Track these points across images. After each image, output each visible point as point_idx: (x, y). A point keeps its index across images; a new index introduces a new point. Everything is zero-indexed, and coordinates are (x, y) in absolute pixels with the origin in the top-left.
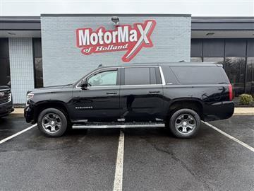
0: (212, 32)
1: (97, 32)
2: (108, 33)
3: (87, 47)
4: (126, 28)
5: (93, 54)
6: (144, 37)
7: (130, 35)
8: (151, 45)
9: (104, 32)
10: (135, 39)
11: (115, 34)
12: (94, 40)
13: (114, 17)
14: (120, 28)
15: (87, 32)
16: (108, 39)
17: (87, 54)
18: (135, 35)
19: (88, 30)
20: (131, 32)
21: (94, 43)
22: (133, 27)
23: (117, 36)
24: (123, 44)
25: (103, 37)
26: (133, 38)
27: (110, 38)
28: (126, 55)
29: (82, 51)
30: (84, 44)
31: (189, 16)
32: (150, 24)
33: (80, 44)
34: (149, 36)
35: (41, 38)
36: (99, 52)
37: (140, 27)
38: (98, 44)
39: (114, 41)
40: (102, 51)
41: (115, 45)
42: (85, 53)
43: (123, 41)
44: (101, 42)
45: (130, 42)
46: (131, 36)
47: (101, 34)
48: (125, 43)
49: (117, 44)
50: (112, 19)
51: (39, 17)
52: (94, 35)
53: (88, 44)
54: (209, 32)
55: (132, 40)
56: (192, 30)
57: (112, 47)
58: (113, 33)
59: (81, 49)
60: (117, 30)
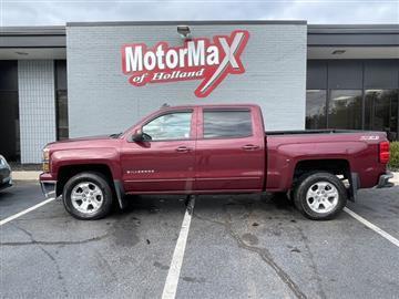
0: (341, 49)
2: (172, 52)
3: (138, 73)
4: (201, 44)
5: (148, 85)
6: (230, 59)
7: (207, 54)
8: (241, 70)
10: (216, 61)
11: (183, 52)
12: (150, 63)
13: (181, 26)
15: (139, 50)
16: (172, 61)
17: (140, 85)
18: (216, 54)
19: (140, 48)
20: (209, 50)
21: (150, 68)
22: (212, 42)
23: (186, 57)
24: (196, 69)
25: (164, 58)
26: (213, 59)
27: (175, 59)
28: (201, 87)
29: (131, 81)
30: (134, 69)
31: (304, 23)
32: (239, 36)
33: (128, 69)
34: (237, 56)
35: (65, 61)
36: (157, 81)
37: (223, 42)
38: (157, 69)
39: (182, 65)
40: (162, 81)
41: (183, 70)
42: (135, 84)
43: (196, 64)
44: (162, 66)
45: (206, 66)
46: (209, 57)
48: (200, 67)
49: (187, 69)
50: (178, 29)
51: (63, 28)
52: (150, 54)
53: (141, 69)
54: (337, 49)
55: (210, 63)
56: (308, 45)
57: (178, 74)
58: (181, 51)
59: (129, 77)
60: (186, 47)
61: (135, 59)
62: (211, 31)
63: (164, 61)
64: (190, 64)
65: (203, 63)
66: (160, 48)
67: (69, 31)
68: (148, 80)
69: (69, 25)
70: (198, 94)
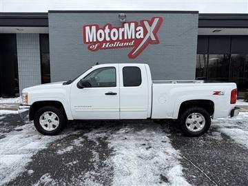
0: (218, 29)
1: (104, 29)
2: (115, 30)
3: (94, 43)
4: (133, 25)
5: (99, 50)
6: (150, 34)
7: (136, 32)
8: (157, 42)
11: (121, 30)
12: (101, 37)
13: (121, 14)
14: (126, 25)
15: (94, 28)
16: (114, 36)
18: (142, 32)
20: (138, 29)
21: (101, 40)
22: (139, 24)
23: (123, 33)
25: (109, 34)
26: (140, 35)
27: (116, 34)
28: (132, 52)
29: (89, 48)
30: (91, 41)
31: (197, 12)
33: (87, 41)
34: (155, 32)
38: (105, 41)
39: (121, 38)
40: (109, 48)
41: (121, 41)
42: (91, 50)
43: (130, 38)
44: (108, 39)
45: (136, 39)
47: (107, 30)
48: (131, 40)
49: (123, 41)
50: (119, 16)
51: (46, 14)
52: (100, 31)
53: (95, 40)
54: (215, 29)
55: (138, 37)
56: (199, 27)
57: (118, 44)
58: (120, 29)
59: (88, 45)
60: (123, 27)
61: (91, 34)
62: (139, 18)
63: (110, 36)
64: (126, 38)
65: (133, 37)
66: (107, 27)
67: (50, 16)
68: (100, 47)
69: (50, 12)
70: (130, 56)
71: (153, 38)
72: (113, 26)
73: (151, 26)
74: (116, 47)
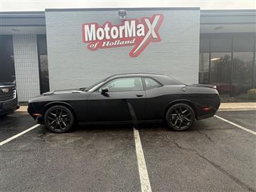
1: (103, 27)
2: (114, 28)
3: (93, 42)
4: (133, 23)
5: (99, 49)
6: (151, 31)
7: (137, 29)
8: (159, 39)
9: (111, 27)
10: (143, 34)
11: (121, 28)
12: (100, 35)
13: (121, 11)
14: (127, 23)
15: (93, 27)
17: (94, 50)
18: (143, 29)
19: (94, 25)
20: (138, 27)
21: (100, 38)
22: (140, 22)
23: (124, 31)
24: (130, 39)
25: (109, 32)
26: (141, 32)
27: (116, 32)
28: (134, 50)
29: (89, 47)
30: (90, 39)
31: (198, 9)
32: (157, 18)
33: (87, 40)
36: (105, 47)
37: (147, 21)
38: (105, 39)
39: (121, 36)
41: (122, 40)
42: (91, 49)
43: (130, 36)
44: (108, 37)
45: (137, 37)
46: (139, 31)
47: (107, 29)
48: (132, 38)
49: (124, 39)
50: (119, 13)
51: (43, 12)
52: (100, 29)
53: (94, 39)
54: (218, 26)
55: (139, 35)
56: (201, 24)
57: (119, 42)
58: (120, 27)
59: (87, 44)
60: (123, 24)
61: (91, 33)
63: (110, 34)
64: (126, 36)
65: (134, 35)
66: (107, 25)
67: (47, 14)
68: (100, 46)
69: (47, 10)
70: (132, 55)
71: (155, 36)
72: (113, 24)
73: (151, 23)
74: (116, 46)
